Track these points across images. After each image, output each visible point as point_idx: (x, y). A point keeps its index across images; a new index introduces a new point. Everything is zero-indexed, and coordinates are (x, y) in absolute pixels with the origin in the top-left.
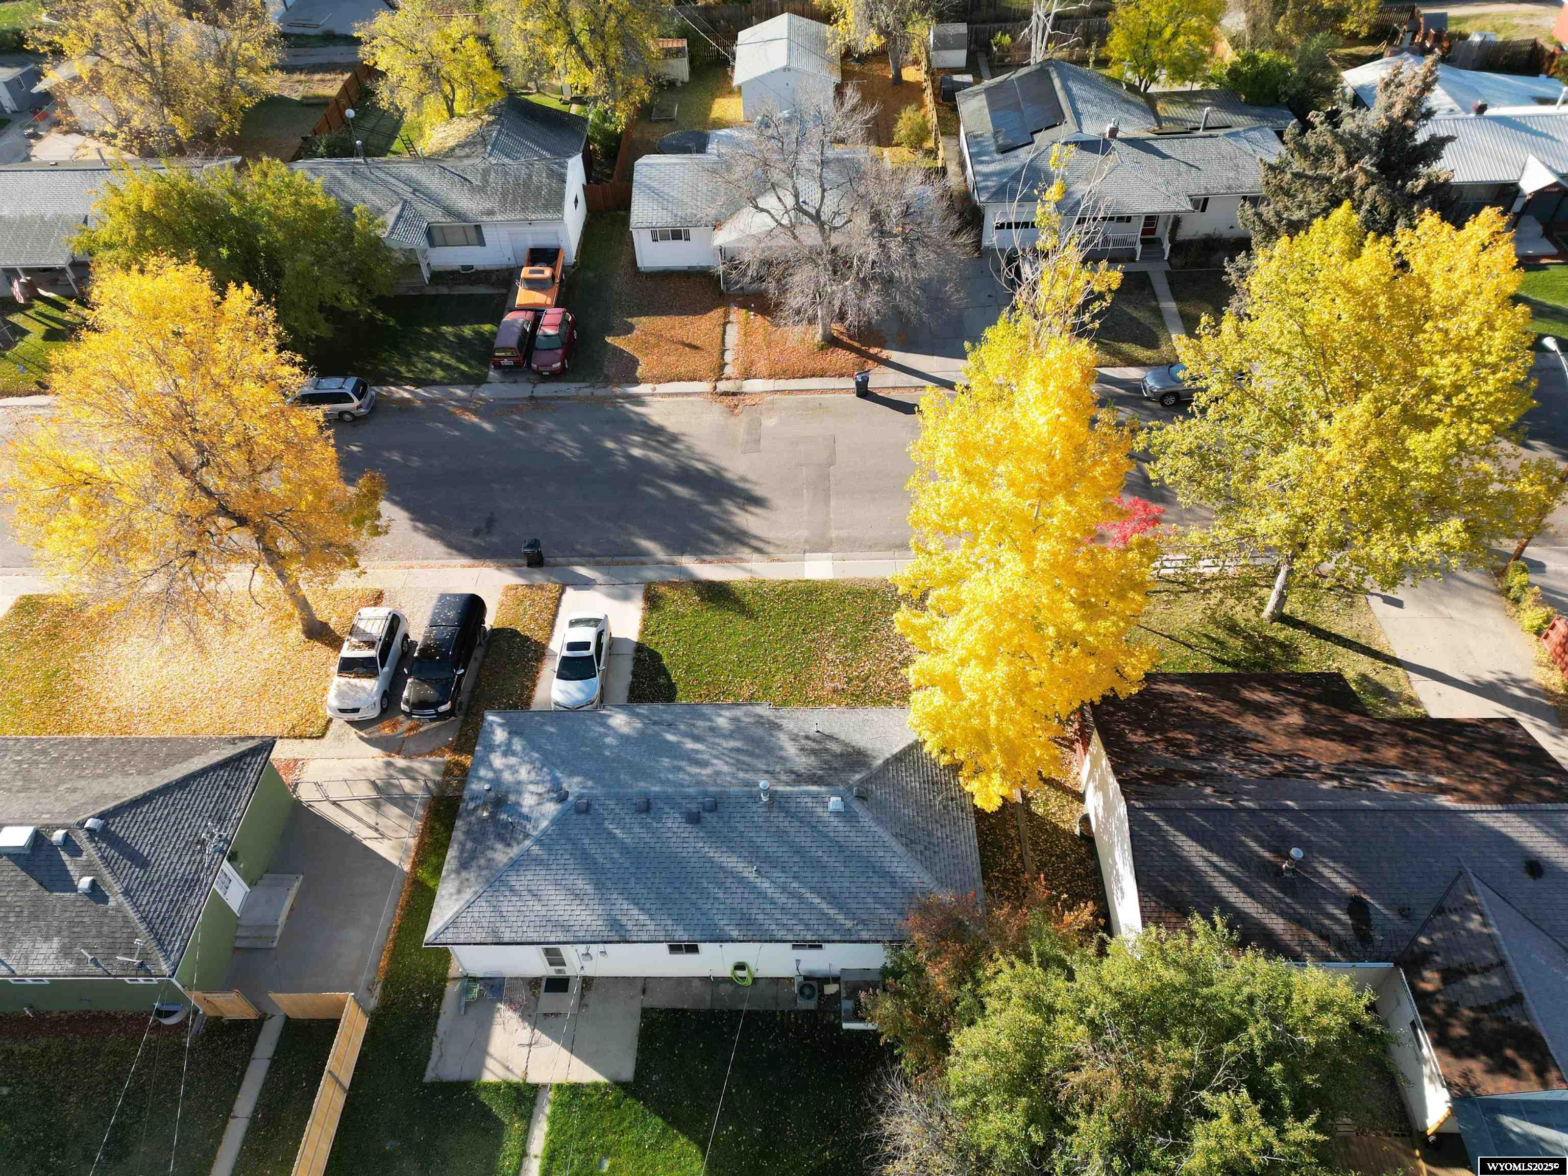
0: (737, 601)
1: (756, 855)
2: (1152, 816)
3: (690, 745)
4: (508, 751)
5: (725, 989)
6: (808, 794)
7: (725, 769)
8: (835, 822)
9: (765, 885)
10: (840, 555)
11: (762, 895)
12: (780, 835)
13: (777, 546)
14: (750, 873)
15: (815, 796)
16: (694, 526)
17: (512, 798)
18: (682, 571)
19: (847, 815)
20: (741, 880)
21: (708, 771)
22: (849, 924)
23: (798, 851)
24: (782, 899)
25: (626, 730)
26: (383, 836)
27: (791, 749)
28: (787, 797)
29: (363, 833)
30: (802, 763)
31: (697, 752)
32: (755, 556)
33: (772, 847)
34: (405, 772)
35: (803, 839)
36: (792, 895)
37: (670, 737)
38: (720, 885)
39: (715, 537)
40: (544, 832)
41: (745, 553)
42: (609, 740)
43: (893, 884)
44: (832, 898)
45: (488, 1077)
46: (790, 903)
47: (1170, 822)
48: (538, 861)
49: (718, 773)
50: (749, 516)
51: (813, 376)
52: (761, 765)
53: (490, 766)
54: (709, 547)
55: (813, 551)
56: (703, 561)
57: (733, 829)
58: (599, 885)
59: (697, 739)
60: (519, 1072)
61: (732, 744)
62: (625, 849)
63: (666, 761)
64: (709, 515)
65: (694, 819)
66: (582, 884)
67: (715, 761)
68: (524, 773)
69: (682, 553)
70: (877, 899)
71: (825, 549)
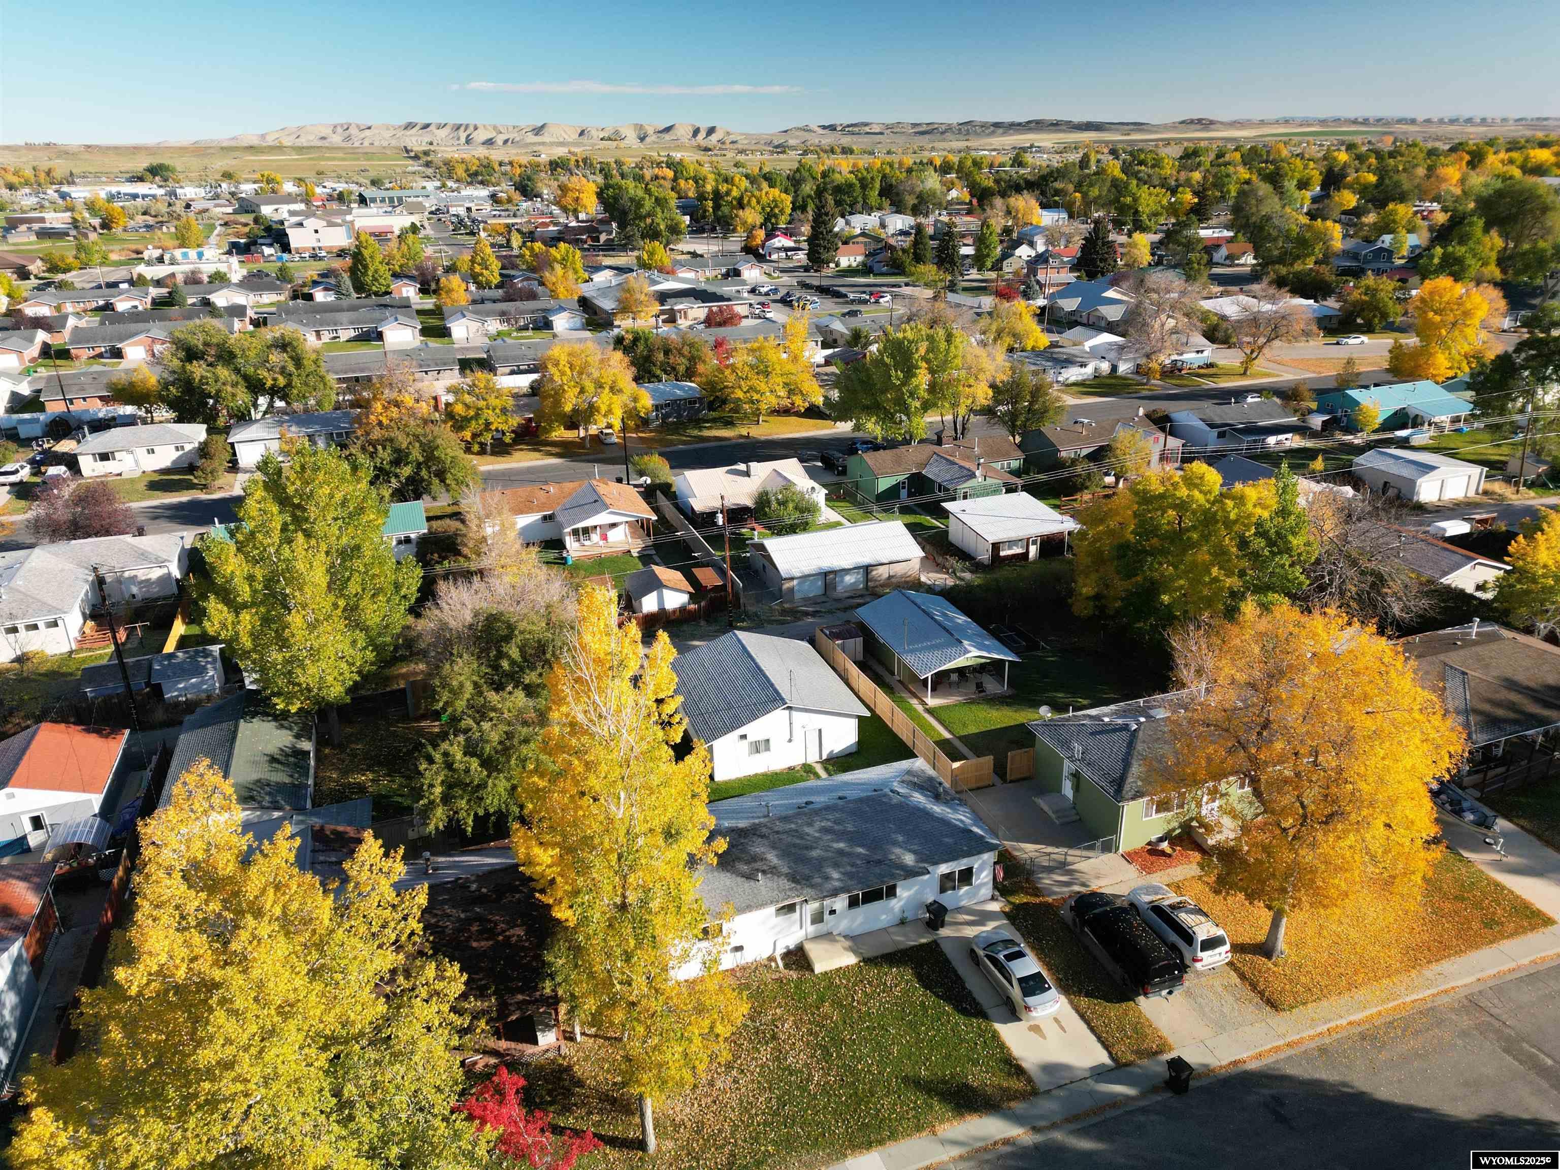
25: (898, 851)
27: (772, 858)
30: (758, 848)
37: (860, 850)
42: (900, 838)
49: (810, 824)
52: (787, 839)
59: (841, 852)
61: (815, 853)
63: (850, 827)
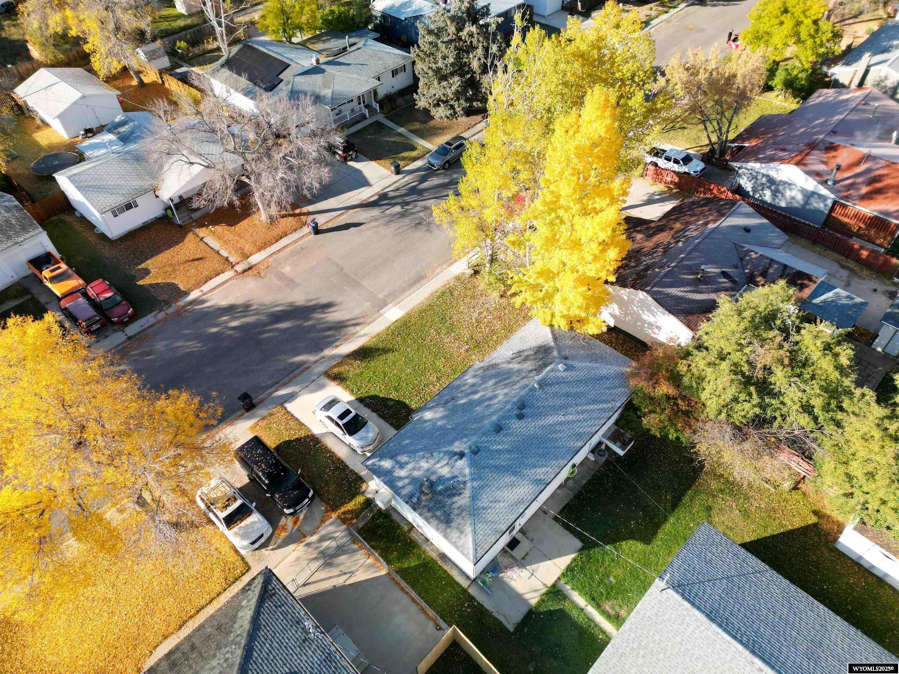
0: (378, 350)
1: (556, 410)
2: (655, 289)
3: (476, 397)
4: (402, 466)
5: (571, 483)
6: (549, 372)
7: (505, 391)
8: (568, 374)
9: (570, 417)
10: (394, 303)
11: (573, 422)
12: (555, 394)
13: (363, 317)
14: (561, 418)
15: (553, 370)
16: (311, 335)
17: (434, 478)
18: (333, 357)
19: (569, 368)
20: (561, 423)
21: (501, 397)
22: (610, 405)
23: (568, 395)
24: (580, 417)
25: (439, 415)
26: (352, 572)
27: (516, 366)
28: (543, 379)
29: (340, 581)
31: (483, 396)
32: (358, 328)
33: (559, 402)
34: (322, 539)
35: (566, 389)
36: (582, 412)
37: (463, 401)
38: (556, 432)
39: (329, 333)
40: (471, 474)
41: (352, 330)
42: (439, 423)
43: (608, 379)
44: (595, 401)
45: (534, 602)
46: (585, 416)
47: (660, 287)
48: (482, 487)
49: (506, 394)
50: (332, 314)
51: (281, 238)
52: (515, 378)
53: (401, 478)
54: (332, 339)
55: (381, 308)
56: (337, 347)
57: (539, 408)
58: (515, 473)
59: (475, 392)
60: (542, 586)
61: (492, 382)
62: (508, 451)
63: (478, 408)
64: (313, 326)
65: (520, 417)
66: (509, 479)
67: (496, 392)
68: (424, 465)
69: (322, 350)
70: (609, 389)
71: (385, 305)
